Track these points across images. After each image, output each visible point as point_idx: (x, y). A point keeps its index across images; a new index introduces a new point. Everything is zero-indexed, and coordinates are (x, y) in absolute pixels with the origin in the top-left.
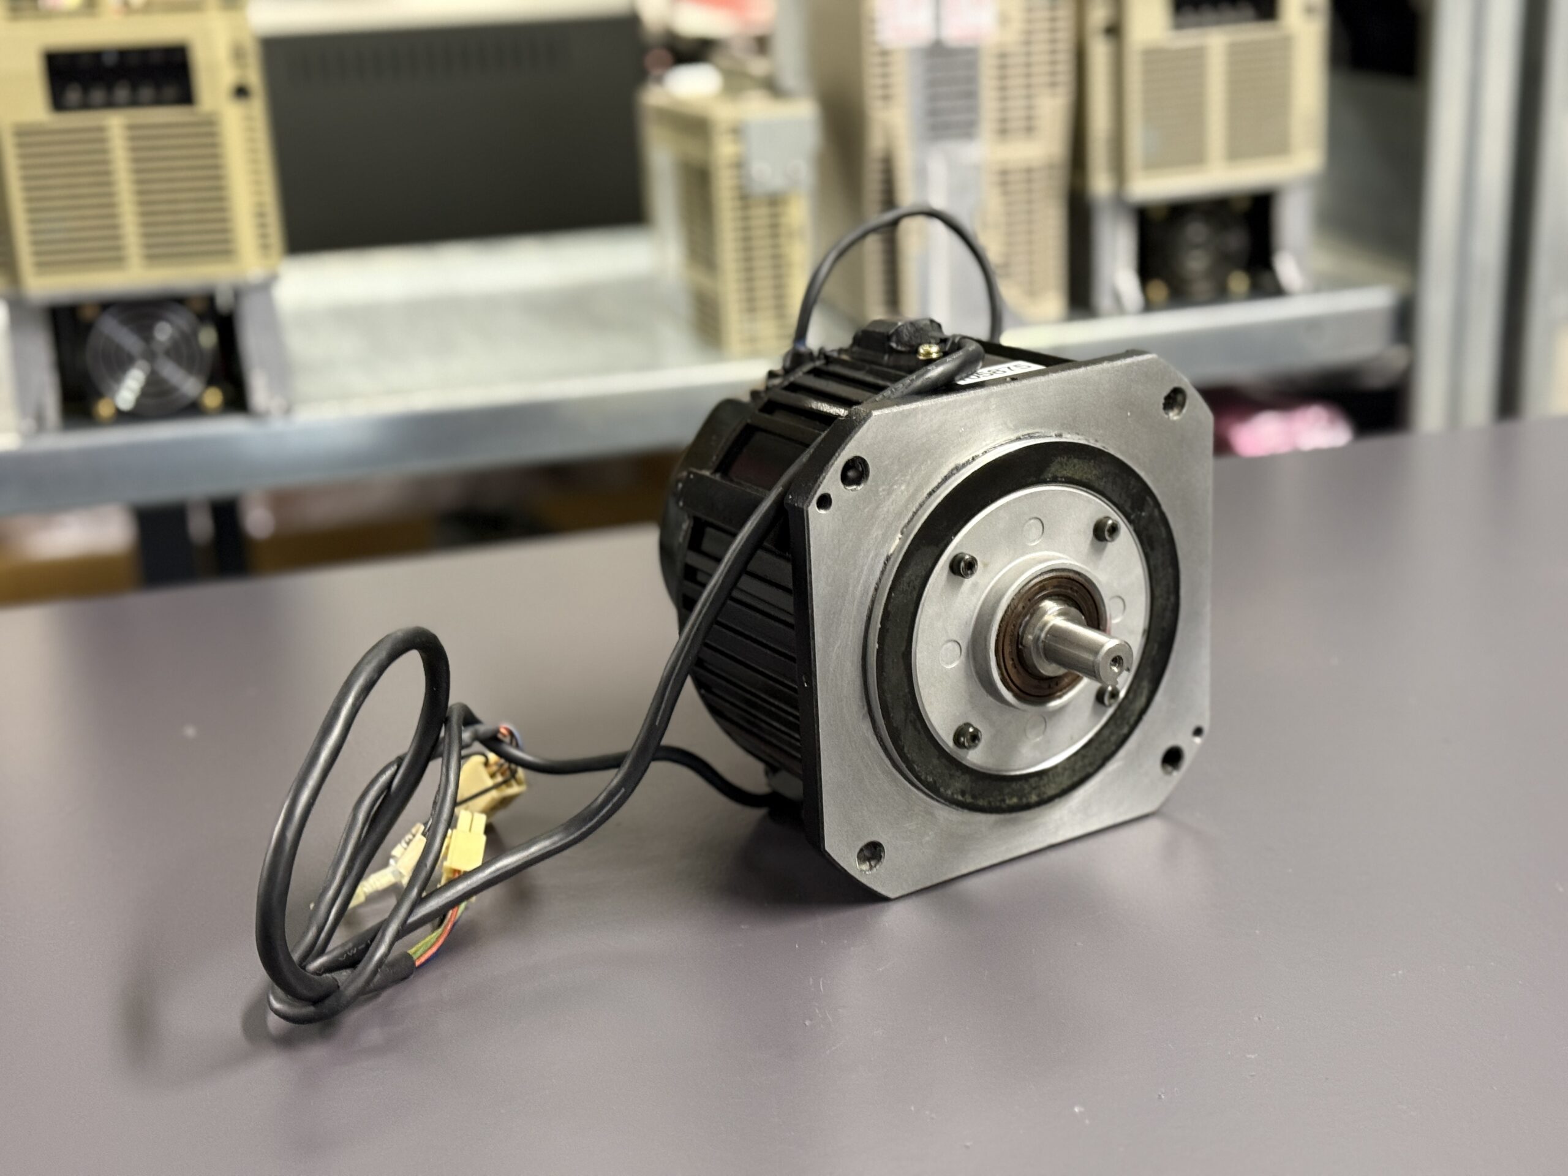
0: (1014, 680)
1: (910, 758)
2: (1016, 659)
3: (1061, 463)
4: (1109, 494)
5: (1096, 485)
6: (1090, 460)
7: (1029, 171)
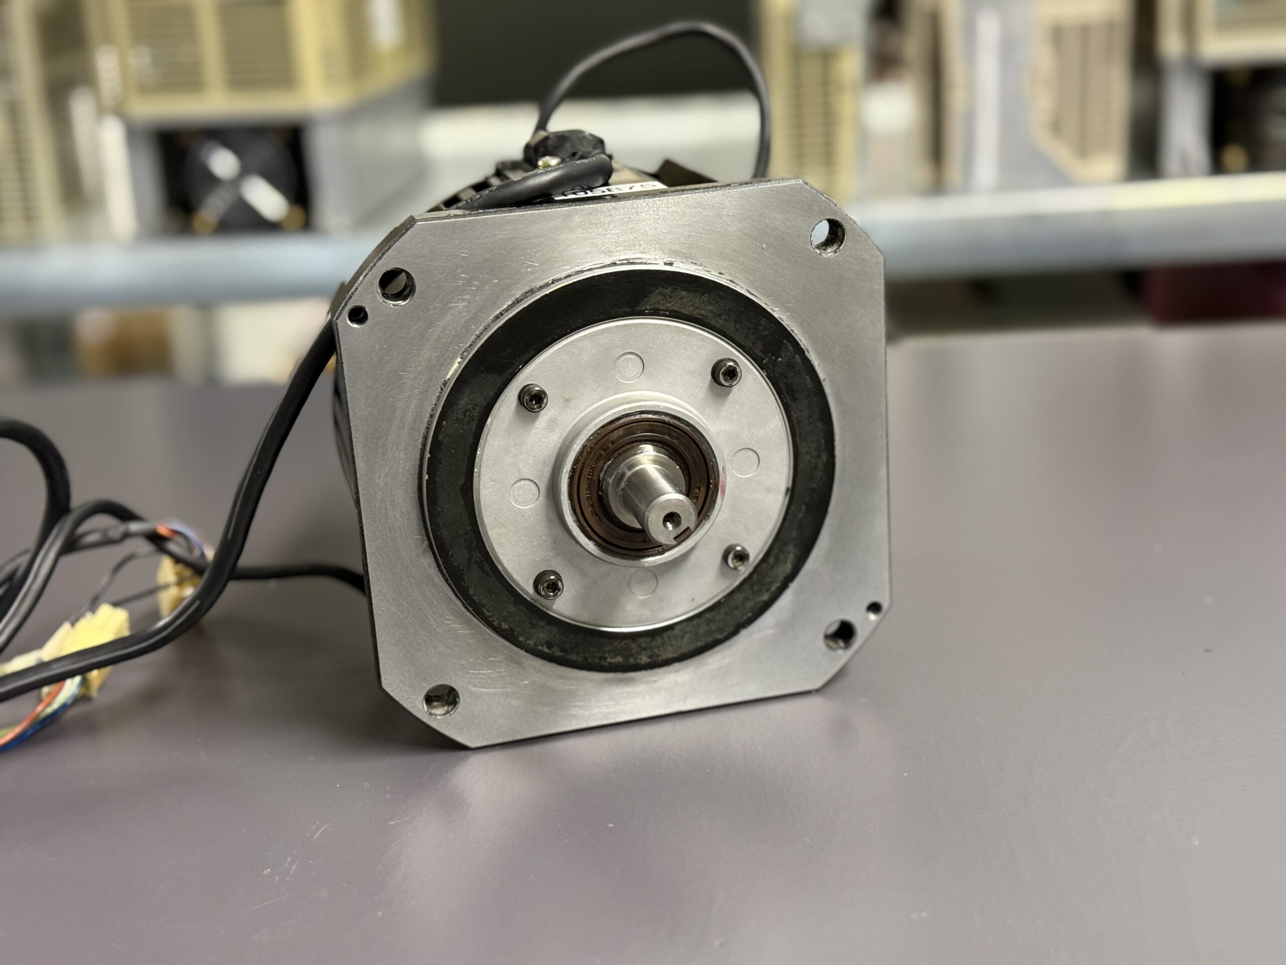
0: (594, 527)
1: (478, 601)
2: (596, 506)
3: (664, 296)
4: (730, 333)
5: (713, 323)
6: (703, 295)
7: (1085, 30)
